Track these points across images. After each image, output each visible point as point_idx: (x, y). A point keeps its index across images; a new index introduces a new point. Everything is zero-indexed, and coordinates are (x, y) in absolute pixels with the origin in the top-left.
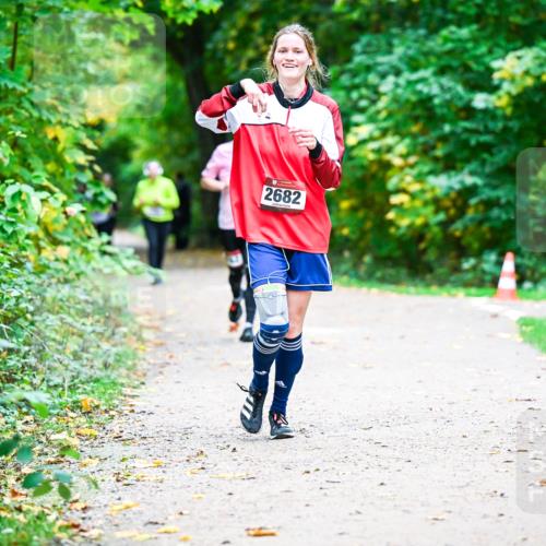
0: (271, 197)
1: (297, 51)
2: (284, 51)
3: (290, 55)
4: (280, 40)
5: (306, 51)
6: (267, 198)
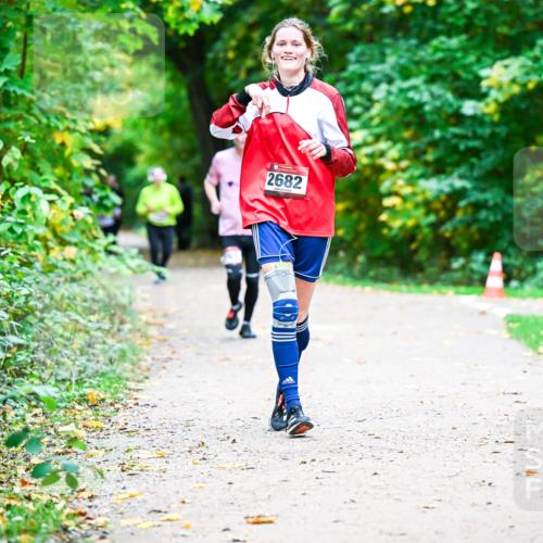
0: (273, 181)
1: (295, 44)
2: (283, 44)
3: (289, 48)
6: (269, 183)
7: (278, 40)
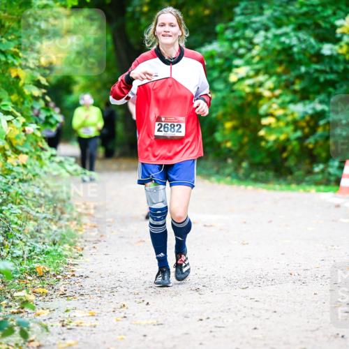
1: (171, 25)
2: (163, 25)
3: (167, 28)
6: (159, 130)
7: (159, 22)
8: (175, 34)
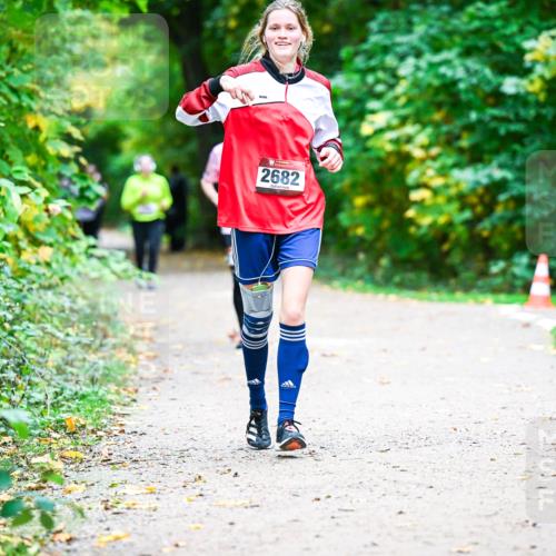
2: (276, 28)
3: (283, 32)
4: (271, 16)
5: (299, 27)
8: (296, 41)
